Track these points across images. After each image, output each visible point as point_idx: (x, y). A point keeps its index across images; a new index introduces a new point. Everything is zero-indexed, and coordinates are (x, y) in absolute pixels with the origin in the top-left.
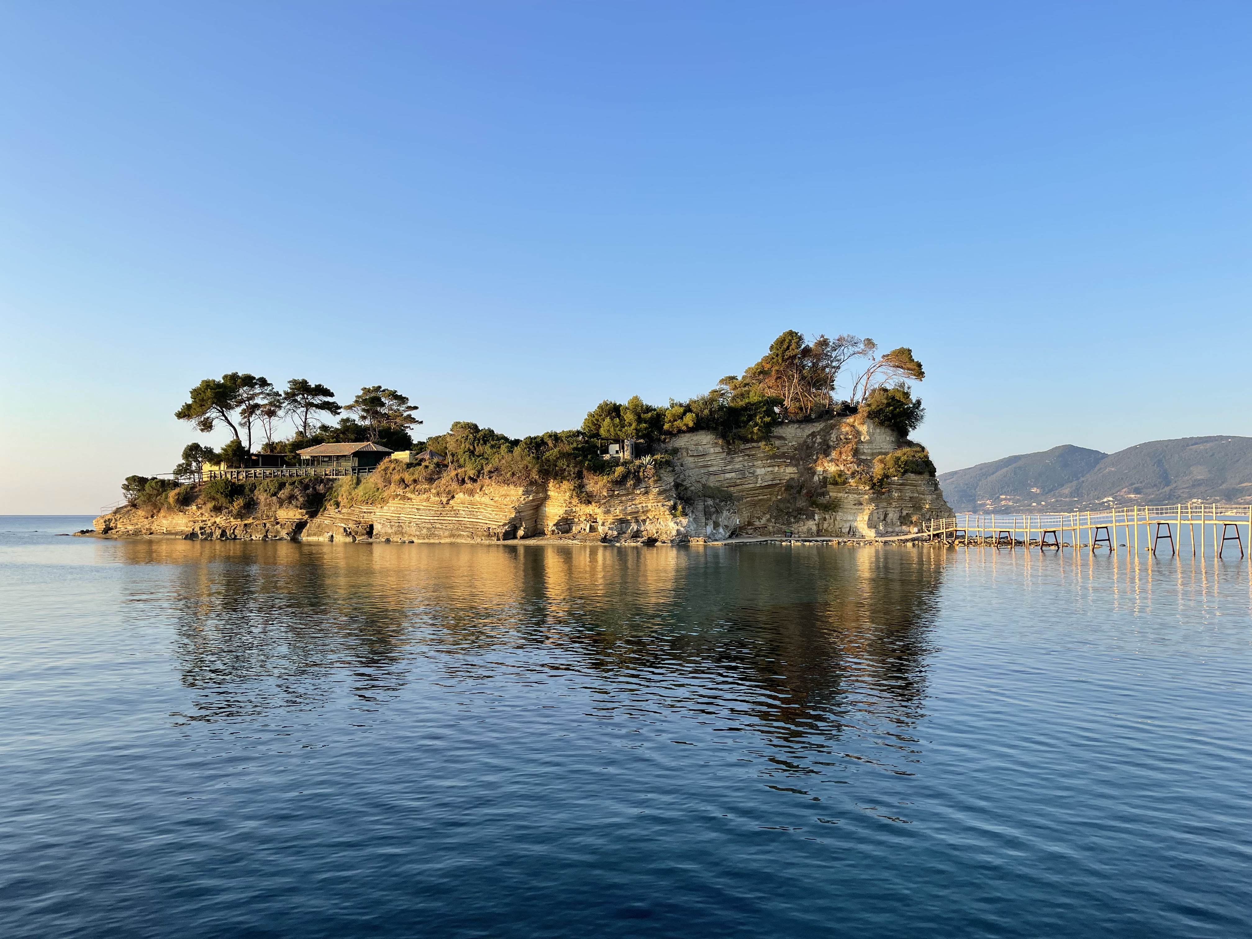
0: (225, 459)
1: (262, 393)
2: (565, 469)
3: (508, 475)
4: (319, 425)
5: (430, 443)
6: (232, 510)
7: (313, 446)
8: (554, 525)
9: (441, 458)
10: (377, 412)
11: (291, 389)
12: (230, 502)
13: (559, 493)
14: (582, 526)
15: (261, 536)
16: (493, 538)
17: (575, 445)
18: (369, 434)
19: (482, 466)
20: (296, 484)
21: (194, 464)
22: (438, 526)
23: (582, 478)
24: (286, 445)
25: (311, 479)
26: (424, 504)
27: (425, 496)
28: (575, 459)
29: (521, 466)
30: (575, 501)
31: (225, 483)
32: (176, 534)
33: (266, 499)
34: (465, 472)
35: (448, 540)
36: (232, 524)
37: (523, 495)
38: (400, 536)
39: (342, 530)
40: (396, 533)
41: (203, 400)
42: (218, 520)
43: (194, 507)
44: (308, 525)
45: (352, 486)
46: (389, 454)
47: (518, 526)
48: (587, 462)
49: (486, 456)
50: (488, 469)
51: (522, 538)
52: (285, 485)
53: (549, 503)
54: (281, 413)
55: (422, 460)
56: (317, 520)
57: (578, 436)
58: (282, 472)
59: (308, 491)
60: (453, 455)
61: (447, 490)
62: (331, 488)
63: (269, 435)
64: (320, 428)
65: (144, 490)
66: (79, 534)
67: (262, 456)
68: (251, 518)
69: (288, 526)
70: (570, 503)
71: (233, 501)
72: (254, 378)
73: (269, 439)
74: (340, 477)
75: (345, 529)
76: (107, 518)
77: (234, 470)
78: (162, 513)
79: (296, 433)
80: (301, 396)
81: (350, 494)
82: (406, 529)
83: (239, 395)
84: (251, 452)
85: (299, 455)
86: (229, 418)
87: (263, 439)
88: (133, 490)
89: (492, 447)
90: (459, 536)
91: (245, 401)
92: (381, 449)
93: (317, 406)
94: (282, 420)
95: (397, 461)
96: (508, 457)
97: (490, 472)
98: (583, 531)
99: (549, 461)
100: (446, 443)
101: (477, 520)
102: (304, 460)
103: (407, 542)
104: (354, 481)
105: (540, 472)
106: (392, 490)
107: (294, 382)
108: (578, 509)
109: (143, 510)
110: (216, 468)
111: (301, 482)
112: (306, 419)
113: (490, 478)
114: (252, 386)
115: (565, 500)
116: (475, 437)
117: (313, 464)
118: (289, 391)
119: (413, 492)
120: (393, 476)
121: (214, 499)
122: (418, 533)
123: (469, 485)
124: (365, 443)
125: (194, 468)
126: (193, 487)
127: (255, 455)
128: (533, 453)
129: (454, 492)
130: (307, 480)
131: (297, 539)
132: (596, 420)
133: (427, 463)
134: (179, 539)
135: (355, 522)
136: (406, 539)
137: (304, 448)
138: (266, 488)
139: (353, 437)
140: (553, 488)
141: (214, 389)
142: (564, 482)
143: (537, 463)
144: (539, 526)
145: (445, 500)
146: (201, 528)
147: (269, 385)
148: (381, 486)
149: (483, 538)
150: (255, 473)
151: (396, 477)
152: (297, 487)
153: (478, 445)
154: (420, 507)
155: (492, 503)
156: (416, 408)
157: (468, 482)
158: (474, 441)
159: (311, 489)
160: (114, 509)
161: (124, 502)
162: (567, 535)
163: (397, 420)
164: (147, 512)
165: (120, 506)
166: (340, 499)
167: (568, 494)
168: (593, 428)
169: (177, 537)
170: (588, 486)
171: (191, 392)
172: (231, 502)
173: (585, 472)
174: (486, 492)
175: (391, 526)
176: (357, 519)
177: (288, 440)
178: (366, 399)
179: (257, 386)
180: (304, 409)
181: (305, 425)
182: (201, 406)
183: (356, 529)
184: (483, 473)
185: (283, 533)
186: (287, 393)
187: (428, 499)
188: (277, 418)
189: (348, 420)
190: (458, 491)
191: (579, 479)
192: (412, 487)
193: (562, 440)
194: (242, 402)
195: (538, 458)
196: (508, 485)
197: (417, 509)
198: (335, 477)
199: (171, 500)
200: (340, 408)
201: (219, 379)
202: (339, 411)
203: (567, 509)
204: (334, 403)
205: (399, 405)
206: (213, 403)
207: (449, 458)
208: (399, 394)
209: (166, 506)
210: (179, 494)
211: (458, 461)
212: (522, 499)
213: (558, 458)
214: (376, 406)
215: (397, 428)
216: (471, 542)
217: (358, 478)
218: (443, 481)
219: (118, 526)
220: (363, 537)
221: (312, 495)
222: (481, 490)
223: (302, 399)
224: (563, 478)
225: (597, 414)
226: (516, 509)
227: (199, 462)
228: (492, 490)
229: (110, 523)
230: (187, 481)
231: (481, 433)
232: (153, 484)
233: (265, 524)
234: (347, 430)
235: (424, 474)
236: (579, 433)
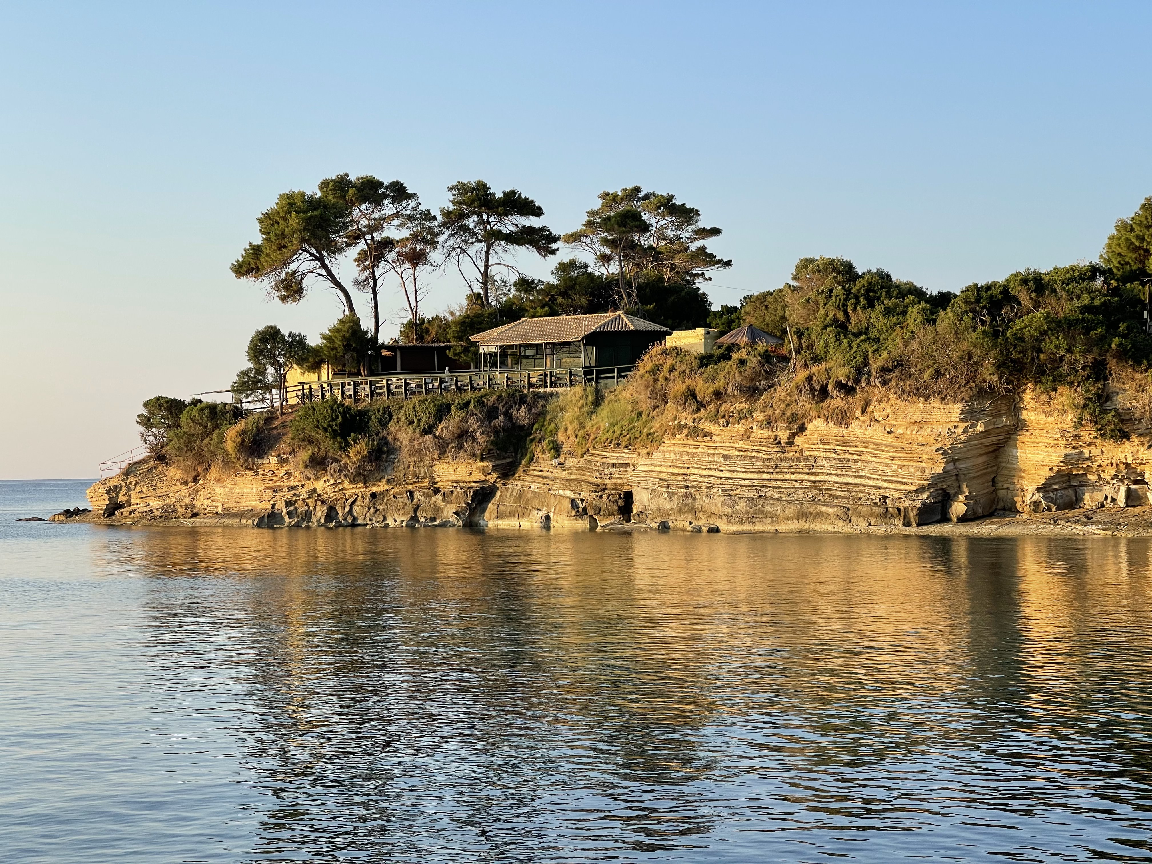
0: (329, 357)
1: (397, 215)
2: (1061, 359)
3: (926, 375)
4: (512, 278)
5: (748, 309)
6: (346, 464)
7: (503, 324)
8: (1038, 490)
9: (773, 342)
10: (633, 246)
11: (454, 203)
12: (341, 448)
13: (1048, 414)
14: (1108, 491)
15: (405, 518)
16: (896, 521)
17: (1086, 300)
18: (619, 293)
19: (866, 358)
20: (471, 406)
21: (270, 370)
22: (771, 493)
23: (1106, 379)
24: (448, 325)
25: (500, 397)
26: (740, 445)
27: (740, 428)
28: (1087, 333)
29: (955, 355)
30: (1088, 433)
31: (332, 408)
32: (241, 515)
33: (412, 440)
34: (828, 371)
35: (793, 526)
36: (348, 493)
37: (962, 420)
38: (689, 517)
39: (567, 504)
40: (680, 511)
41: (283, 236)
42: (320, 485)
43: (274, 460)
44: (498, 494)
45: (586, 409)
46: (661, 336)
47: (952, 492)
48: (1116, 340)
49: (874, 334)
50: (880, 364)
51: (963, 519)
52: (449, 410)
53: (1024, 439)
54: (435, 256)
55: (732, 347)
56: (516, 484)
57: (1093, 278)
58: (442, 382)
59: (496, 422)
60: (800, 334)
61: (789, 413)
62: (542, 414)
63: (413, 304)
64: (515, 284)
65: (178, 426)
66: (61, 517)
67: (402, 349)
68: (384, 481)
69: (457, 498)
70: (1077, 437)
71: (348, 444)
72: (381, 184)
73: (414, 311)
74: (559, 390)
75: (573, 501)
76: (112, 484)
77: (346, 380)
78: (214, 473)
79: (468, 297)
80: (475, 218)
81: (582, 425)
82: (702, 501)
83: (352, 222)
84: (380, 341)
85: (475, 344)
86: (334, 272)
87: (403, 314)
88: (158, 426)
89: (888, 312)
90: (820, 515)
91: (364, 234)
92: (645, 325)
93: (512, 239)
94: (439, 272)
95: (678, 351)
96: (925, 334)
97: (884, 370)
98: (1109, 504)
99: (1022, 339)
100: (784, 307)
101: (857, 481)
102: (485, 355)
103: (705, 529)
104: (590, 398)
105: (1000, 366)
106: (670, 416)
107: (461, 189)
108: (1095, 452)
109: (178, 467)
110: (311, 377)
111: (480, 402)
112: (487, 267)
113: (884, 383)
114: (377, 201)
115: (1064, 431)
116: (848, 291)
117: (503, 363)
118: (452, 207)
119: (714, 419)
120: (671, 385)
121: (311, 442)
122: (728, 510)
123: (837, 401)
124: (611, 315)
125: (270, 379)
126: (270, 417)
127: (388, 348)
128: (983, 322)
129: (804, 416)
130: (494, 398)
131: (477, 524)
132: (1138, 237)
133: (742, 354)
134: (247, 526)
135: (592, 488)
136: (703, 523)
137: (484, 330)
138: (412, 416)
139: (584, 301)
140: (1033, 404)
141: (305, 212)
142: (1060, 389)
143: (995, 346)
144: (1002, 493)
145: (783, 435)
146: (288, 503)
147: (410, 196)
148: (645, 406)
149: (873, 521)
150: (389, 386)
151: (678, 387)
152: (473, 414)
153: (855, 309)
154: (730, 452)
155: (890, 440)
156: (715, 232)
157: (835, 393)
158: (846, 300)
159: (502, 417)
160: (124, 465)
161: (142, 452)
162: (1070, 514)
163: (677, 261)
164: (185, 470)
165: (137, 459)
166: (561, 438)
167: (1070, 417)
168: (1130, 256)
169: (244, 521)
170: (1120, 397)
171: (260, 221)
172: (344, 448)
173: (1112, 364)
174: (876, 415)
175: (671, 496)
176: (599, 481)
177: (452, 314)
178: (609, 218)
179: (386, 202)
180: (482, 246)
181: (486, 279)
182: (281, 247)
183: (597, 502)
184: (869, 374)
185: (449, 512)
186: (447, 214)
187: (747, 435)
188: (428, 268)
189: (572, 265)
190: (813, 414)
191: (1097, 380)
192: (712, 407)
193: (1054, 291)
194: (358, 237)
195: (996, 334)
196: (927, 398)
197: (726, 457)
198: (549, 390)
199: (230, 446)
200: (555, 239)
201: (313, 190)
202: (554, 246)
203: (1070, 451)
204: (543, 229)
205: (680, 227)
206: (303, 240)
207: (792, 341)
208: (678, 202)
209: (220, 457)
210: (244, 432)
211: (810, 347)
212: (960, 430)
213: (1044, 333)
214: (631, 231)
215: (677, 278)
216: (846, 529)
217: (597, 391)
218: (780, 393)
219: (133, 501)
220: (612, 520)
221: (504, 430)
222: (864, 411)
223: (478, 223)
224: (1058, 380)
225: (1140, 224)
226: (945, 453)
227: (280, 366)
228: (888, 411)
229: (117, 494)
230: (259, 405)
231: (863, 282)
232: (195, 413)
233: (411, 493)
234: (572, 287)
235: (738, 379)
236: (1094, 271)
